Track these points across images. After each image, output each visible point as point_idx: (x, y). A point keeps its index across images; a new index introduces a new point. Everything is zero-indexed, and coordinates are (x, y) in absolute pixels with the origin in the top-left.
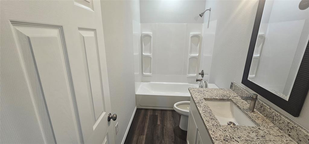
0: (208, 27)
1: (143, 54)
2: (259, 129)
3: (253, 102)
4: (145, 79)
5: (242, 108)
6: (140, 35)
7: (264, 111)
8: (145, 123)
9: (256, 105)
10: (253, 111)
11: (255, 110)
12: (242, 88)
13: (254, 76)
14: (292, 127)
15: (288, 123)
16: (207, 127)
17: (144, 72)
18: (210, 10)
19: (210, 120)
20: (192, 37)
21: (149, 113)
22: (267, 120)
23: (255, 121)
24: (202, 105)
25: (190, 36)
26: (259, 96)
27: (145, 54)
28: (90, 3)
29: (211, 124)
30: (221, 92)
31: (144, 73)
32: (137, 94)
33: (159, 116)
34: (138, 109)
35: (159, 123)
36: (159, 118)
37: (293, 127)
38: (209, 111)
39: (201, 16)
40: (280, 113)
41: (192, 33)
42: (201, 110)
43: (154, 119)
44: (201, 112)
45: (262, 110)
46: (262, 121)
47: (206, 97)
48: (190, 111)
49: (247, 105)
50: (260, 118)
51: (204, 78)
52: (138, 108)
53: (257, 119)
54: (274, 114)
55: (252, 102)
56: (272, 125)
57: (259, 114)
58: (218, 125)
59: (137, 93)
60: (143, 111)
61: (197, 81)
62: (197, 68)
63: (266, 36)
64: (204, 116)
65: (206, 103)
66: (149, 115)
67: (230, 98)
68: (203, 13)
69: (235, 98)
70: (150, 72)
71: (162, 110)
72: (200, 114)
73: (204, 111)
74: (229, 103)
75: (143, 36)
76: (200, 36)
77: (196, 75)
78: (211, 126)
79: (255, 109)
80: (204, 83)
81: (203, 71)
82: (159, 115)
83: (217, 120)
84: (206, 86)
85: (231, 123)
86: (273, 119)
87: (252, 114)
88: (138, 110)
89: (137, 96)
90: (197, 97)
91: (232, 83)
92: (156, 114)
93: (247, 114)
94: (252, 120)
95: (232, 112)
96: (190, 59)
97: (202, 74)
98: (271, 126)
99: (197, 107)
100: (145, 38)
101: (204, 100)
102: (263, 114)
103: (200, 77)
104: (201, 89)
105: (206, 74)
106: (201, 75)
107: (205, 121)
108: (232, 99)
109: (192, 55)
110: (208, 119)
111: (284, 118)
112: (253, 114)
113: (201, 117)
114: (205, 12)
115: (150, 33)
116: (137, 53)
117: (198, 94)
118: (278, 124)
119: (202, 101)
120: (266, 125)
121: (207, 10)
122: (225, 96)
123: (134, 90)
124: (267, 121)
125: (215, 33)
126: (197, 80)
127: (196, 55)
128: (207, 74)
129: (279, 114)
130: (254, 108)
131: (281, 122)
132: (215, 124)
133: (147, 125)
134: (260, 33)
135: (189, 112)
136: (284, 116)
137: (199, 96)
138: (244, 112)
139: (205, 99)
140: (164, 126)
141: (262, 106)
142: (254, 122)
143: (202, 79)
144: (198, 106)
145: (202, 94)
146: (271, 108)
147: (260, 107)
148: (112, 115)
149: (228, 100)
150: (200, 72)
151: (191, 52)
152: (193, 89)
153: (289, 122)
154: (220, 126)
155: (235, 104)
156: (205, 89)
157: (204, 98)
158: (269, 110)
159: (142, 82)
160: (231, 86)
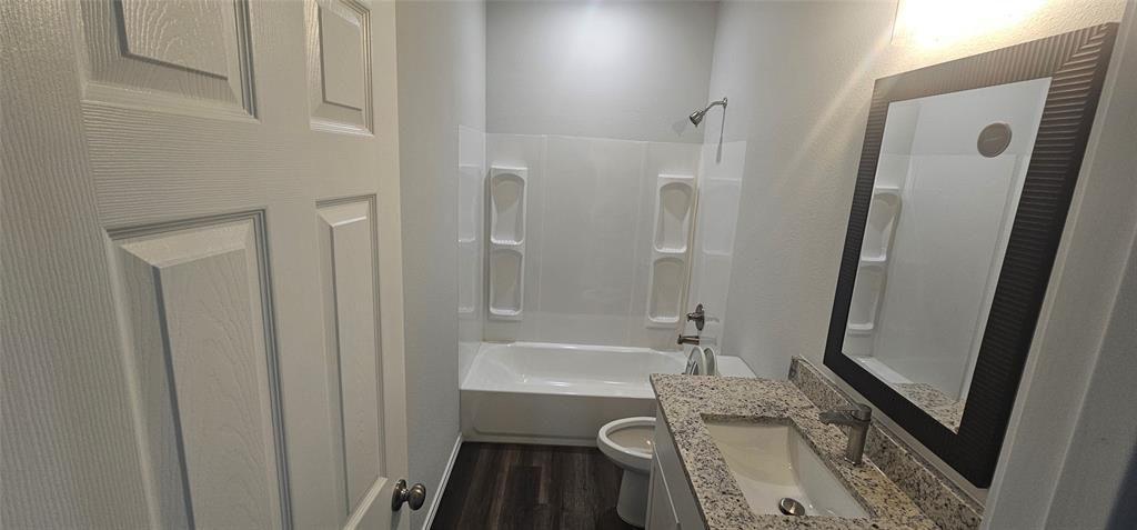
0: (718, 160)
1: (493, 240)
2: (874, 526)
3: (857, 433)
4: (495, 332)
5: (824, 453)
6: (484, 174)
7: (892, 461)
8: (491, 500)
9: (867, 442)
10: (859, 463)
11: (865, 458)
12: (825, 379)
13: (870, 326)
14: (970, 522)
15: (961, 507)
16: (710, 523)
17: (495, 307)
18: (725, 105)
19: (719, 497)
20: (665, 188)
21: (509, 462)
22: (902, 496)
23: (863, 500)
24: (695, 441)
25: (659, 186)
26: (876, 413)
27: (499, 242)
28: (363, 112)
29: (723, 514)
30: (759, 391)
31: (492, 310)
32: (468, 388)
33: (543, 471)
34: (465, 446)
35: (542, 499)
36: (544, 481)
37: (973, 519)
38: (717, 463)
39: (695, 121)
40: (937, 472)
41: (665, 176)
42: (689, 457)
43: (525, 483)
44: (689, 468)
45: (886, 459)
46: (886, 496)
47: (708, 411)
48: (654, 457)
49: (838, 439)
50: (878, 489)
51: (704, 334)
52: (468, 440)
53: (870, 491)
54: (919, 474)
55: (855, 432)
56: (915, 511)
57: (877, 474)
58: (746, 514)
59: (466, 385)
60: (485, 453)
61: (680, 342)
62: (683, 294)
63: (906, 196)
64: (700, 482)
65: (707, 432)
66: (507, 470)
67: (786, 416)
68: (701, 114)
69: (802, 414)
70: (517, 307)
71: (555, 449)
72: (687, 475)
73: (700, 465)
74: (784, 430)
75: (492, 176)
76: (692, 186)
77: (679, 322)
78: (722, 520)
79: (864, 455)
80: (703, 354)
81: (700, 306)
82: (543, 466)
83: (742, 495)
84: (711, 368)
85: (789, 501)
86: (919, 491)
87: (856, 472)
88: (468, 450)
89: (467, 397)
90: (679, 411)
91: (795, 362)
92: (534, 465)
93: (839, 475)
94: (855, 495)
95: (793, 465)
96: (656, 262)
97: (699, 319)
98: (911, 514)
99: (676, 447)
100: (499, 187)
101: (700, 421)
102: (888, 475)
103: (691, 329)
104: (692, 380)
105: (712, 319)
106: (693, 323)
107: (702, 501)
108: (795, 419)
109: (666, 250)
110: (711, 492)
111: (950, 490)
112: (859, 475)
113: (691, 486)
114: (707, 110)
115: (520, 168)
116: (469, 238)
117: (682, 399)
118: (932, 509)
119: (695, 425)
120: (898, 511)
121: (714, 104)
122: (770, 406)
123: (454, 374)
124: (901, 498)
125: (740, 179)
126: (682, 341)
127: (678, 251)
128: (717, 320)
129: (934, 477)
130: (861, 452)
131: (941, 502)
132: (736, 512)
133: (499, 505)
134: (878, 186)
135: (650, 456)
136: (948, 482)
137: (686, 408)
138: (830, 467)
139: (706, 418)
140: (563, 508)
141: (884, 445)
142: (861, 501)
143: (697, 337)
144: (680, 446)
145: (695, 400)
146: (911, 452)
147: (879, 448)
148: (409, 487)
149: (782, 421)
150: (692, 310)
151: (661, 241)
152: (666, 381)
153: (963, 502)
154: (751, 518)
155: (805, 437)
156: (704, 378)
157: (702, 415)
158: (905, 460)
159: (484, 340)
160: (791, 370)
